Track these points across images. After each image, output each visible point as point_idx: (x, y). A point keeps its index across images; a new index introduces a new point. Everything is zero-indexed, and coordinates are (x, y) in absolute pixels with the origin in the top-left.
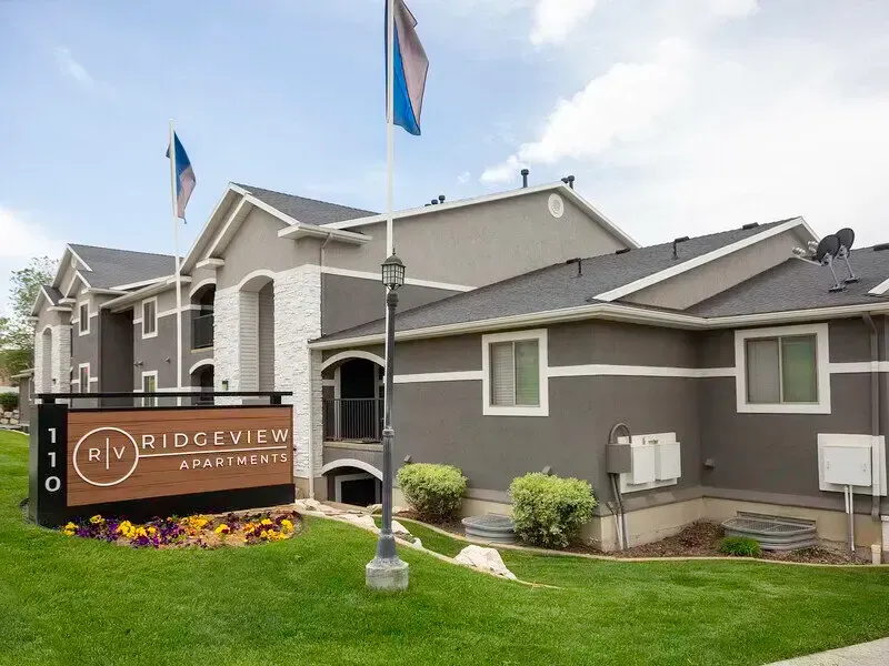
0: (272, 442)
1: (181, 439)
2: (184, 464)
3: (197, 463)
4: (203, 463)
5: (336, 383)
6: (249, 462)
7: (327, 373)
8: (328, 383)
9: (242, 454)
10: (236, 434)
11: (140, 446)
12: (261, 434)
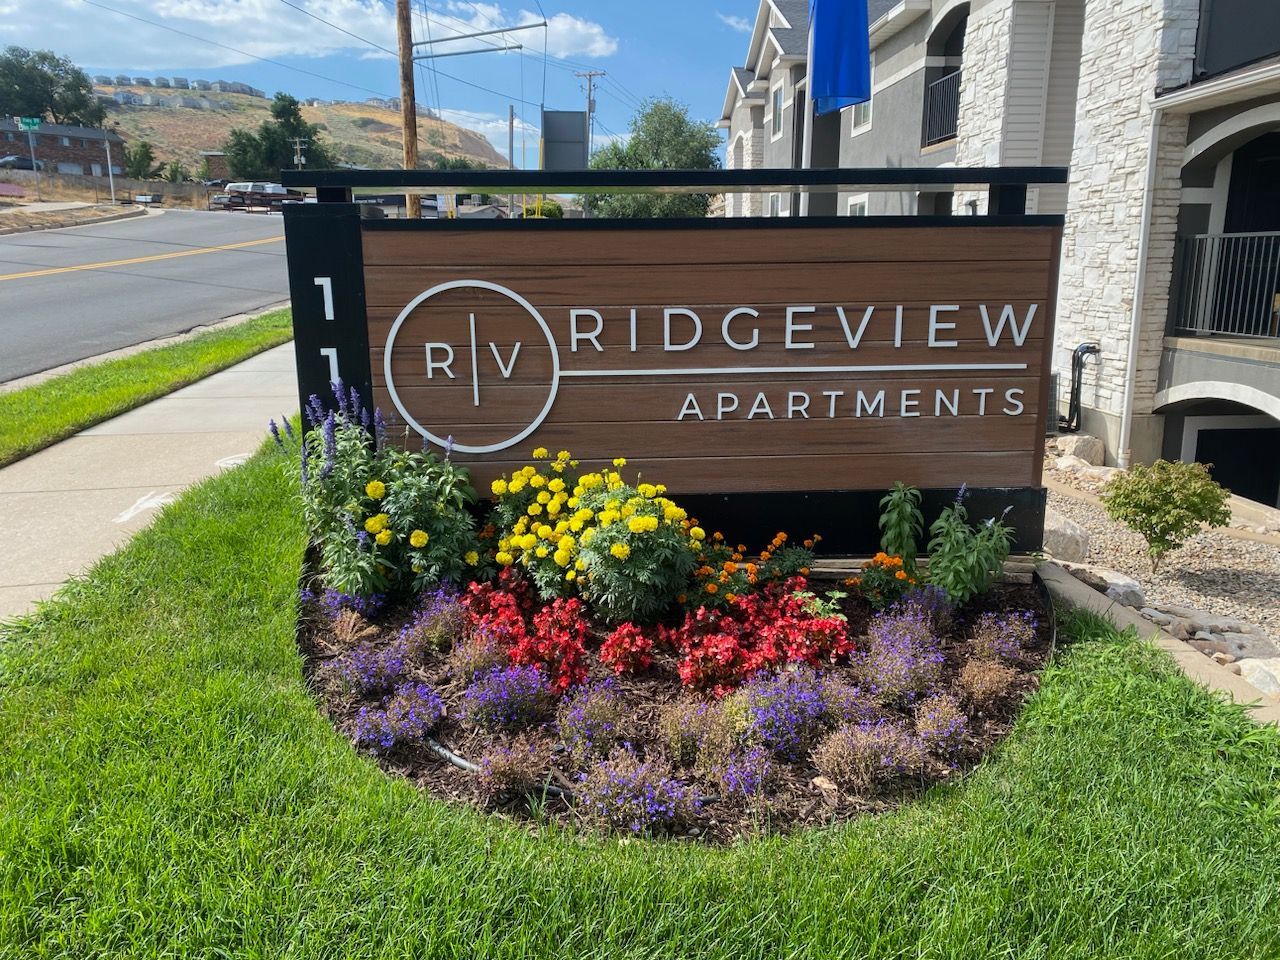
0: (972, 346)
1: (681, 326)
2: (689, 406)
3: (727, 401)
4: (745, 404)
5: (1215, 197)
6: (892, 408)
7: (1197, 173)
8: (1195, 196)
9: (871, 382)
10: (854, 315)
11: (563, 342)
12: (942, 316)
